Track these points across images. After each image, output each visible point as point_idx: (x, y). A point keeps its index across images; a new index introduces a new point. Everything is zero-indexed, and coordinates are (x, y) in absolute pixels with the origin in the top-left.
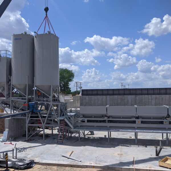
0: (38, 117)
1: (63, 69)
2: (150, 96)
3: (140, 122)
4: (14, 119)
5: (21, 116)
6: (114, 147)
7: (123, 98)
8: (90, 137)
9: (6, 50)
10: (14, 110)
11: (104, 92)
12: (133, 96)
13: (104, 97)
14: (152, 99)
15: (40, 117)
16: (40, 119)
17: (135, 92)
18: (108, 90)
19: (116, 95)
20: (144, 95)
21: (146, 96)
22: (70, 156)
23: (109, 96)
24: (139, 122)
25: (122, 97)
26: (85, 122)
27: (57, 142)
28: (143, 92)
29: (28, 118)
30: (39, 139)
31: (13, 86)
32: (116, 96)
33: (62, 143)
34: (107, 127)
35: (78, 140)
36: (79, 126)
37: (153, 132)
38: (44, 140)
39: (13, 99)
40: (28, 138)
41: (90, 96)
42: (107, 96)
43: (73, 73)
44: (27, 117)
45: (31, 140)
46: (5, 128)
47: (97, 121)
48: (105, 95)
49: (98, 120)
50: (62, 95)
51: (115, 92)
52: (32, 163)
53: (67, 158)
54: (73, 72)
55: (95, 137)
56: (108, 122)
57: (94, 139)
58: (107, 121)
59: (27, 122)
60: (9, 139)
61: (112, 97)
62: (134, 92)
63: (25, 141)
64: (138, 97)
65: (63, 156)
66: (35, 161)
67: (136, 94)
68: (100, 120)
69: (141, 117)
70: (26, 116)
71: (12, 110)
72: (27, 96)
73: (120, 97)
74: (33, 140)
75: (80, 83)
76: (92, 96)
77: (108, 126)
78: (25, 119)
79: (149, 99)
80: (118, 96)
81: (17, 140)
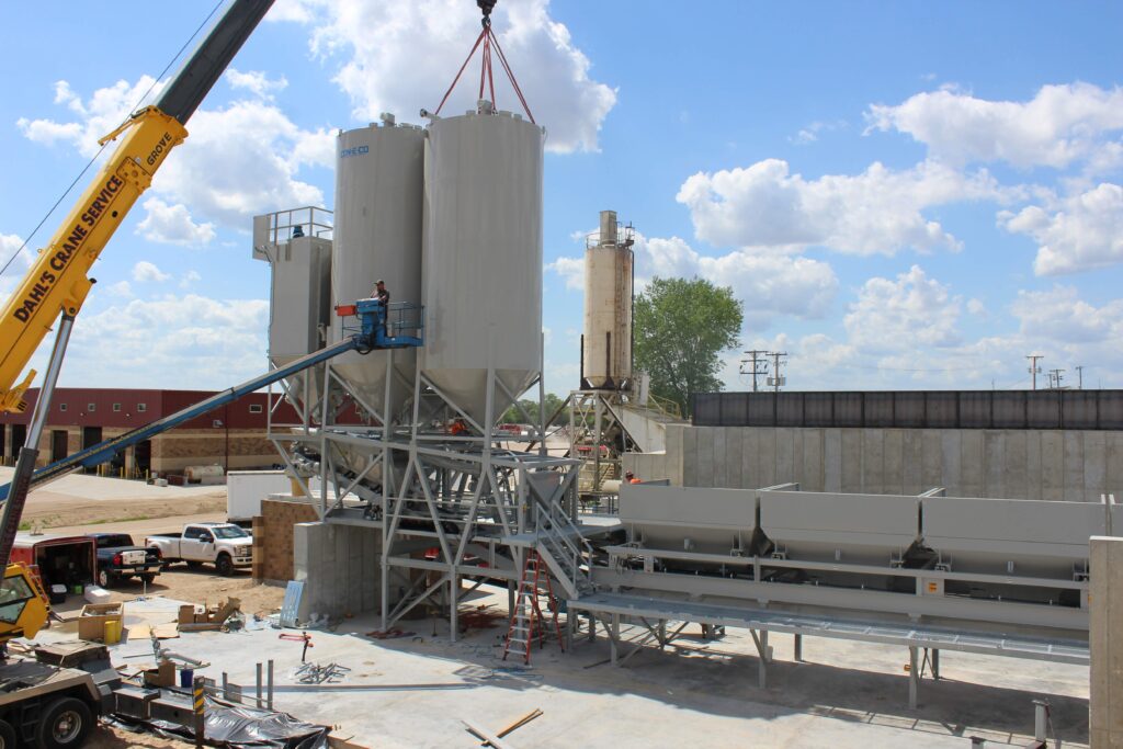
0: (430, 527)
1: (681, 280)
2: (1071, 435)
3: (941, 587)
4: (336, 527)
5: (364, 518)
6: (770, 716)
7: (917, 446)
8: (689, 650)
9: (312, 208)
10: (339, 485)
11: (814, 410)
12: (974, 436)
13: (812, 434)
14: (1082, 456)
15: (438, 527)
16: (439, 533)
17: (988, 410)
18: (833, 399)
19: (878, 427)
20: (1035, 432)
21: (1048, 435)
22: (500, 736)
23: (836, 431)
24: (933, 587)
25: (908, 441)
26: (646, 567)
27: (504, 659)
28: (1031, 410)
29: (389, 525)
30: (435, 635)
31: (333, 374)
32: (878, 433)
33: (521, 665)
34: (754, 601)
35: (609, 661)
36: (615, 586)
37: (1000, 652)
38: (453, 640)
39: (330, 436)
40: (387, 624)
41: (734, 430)
42: (829, 431)
43: (736, 303)
44: (383, 525)
45: (398, 633)
46: (295, 567)
47: (711, 570)
48: (819, 426)
49: (719, 565)
50: (655, 419)
51: (874, 411)
52: (314, 740)
53: (484, 740)
54: (734, 297)
55: (711, 653)
56: (765, 579)
57: (705, 660)
58: (757, 571)
59: (386, 545)
60: (310, 619)
61: (853, 435)
62: (979, 410)
63: (368, 636)
64: (1002, 440)
65: (471, 731)
66: (332, 734)
67: (991, 424)
68: (728, 566)
69: (946, 560)
70: (379, 520)
71: (330, 485)
72: (385, 421)
73: (896, 435)
74: (410, 634)
75: (773, 359)
76: (747, 431)
77: (763, 600)
78: (378, 532)
79: (1066, 454)
80: (887, 431)
81: (340, 627)
